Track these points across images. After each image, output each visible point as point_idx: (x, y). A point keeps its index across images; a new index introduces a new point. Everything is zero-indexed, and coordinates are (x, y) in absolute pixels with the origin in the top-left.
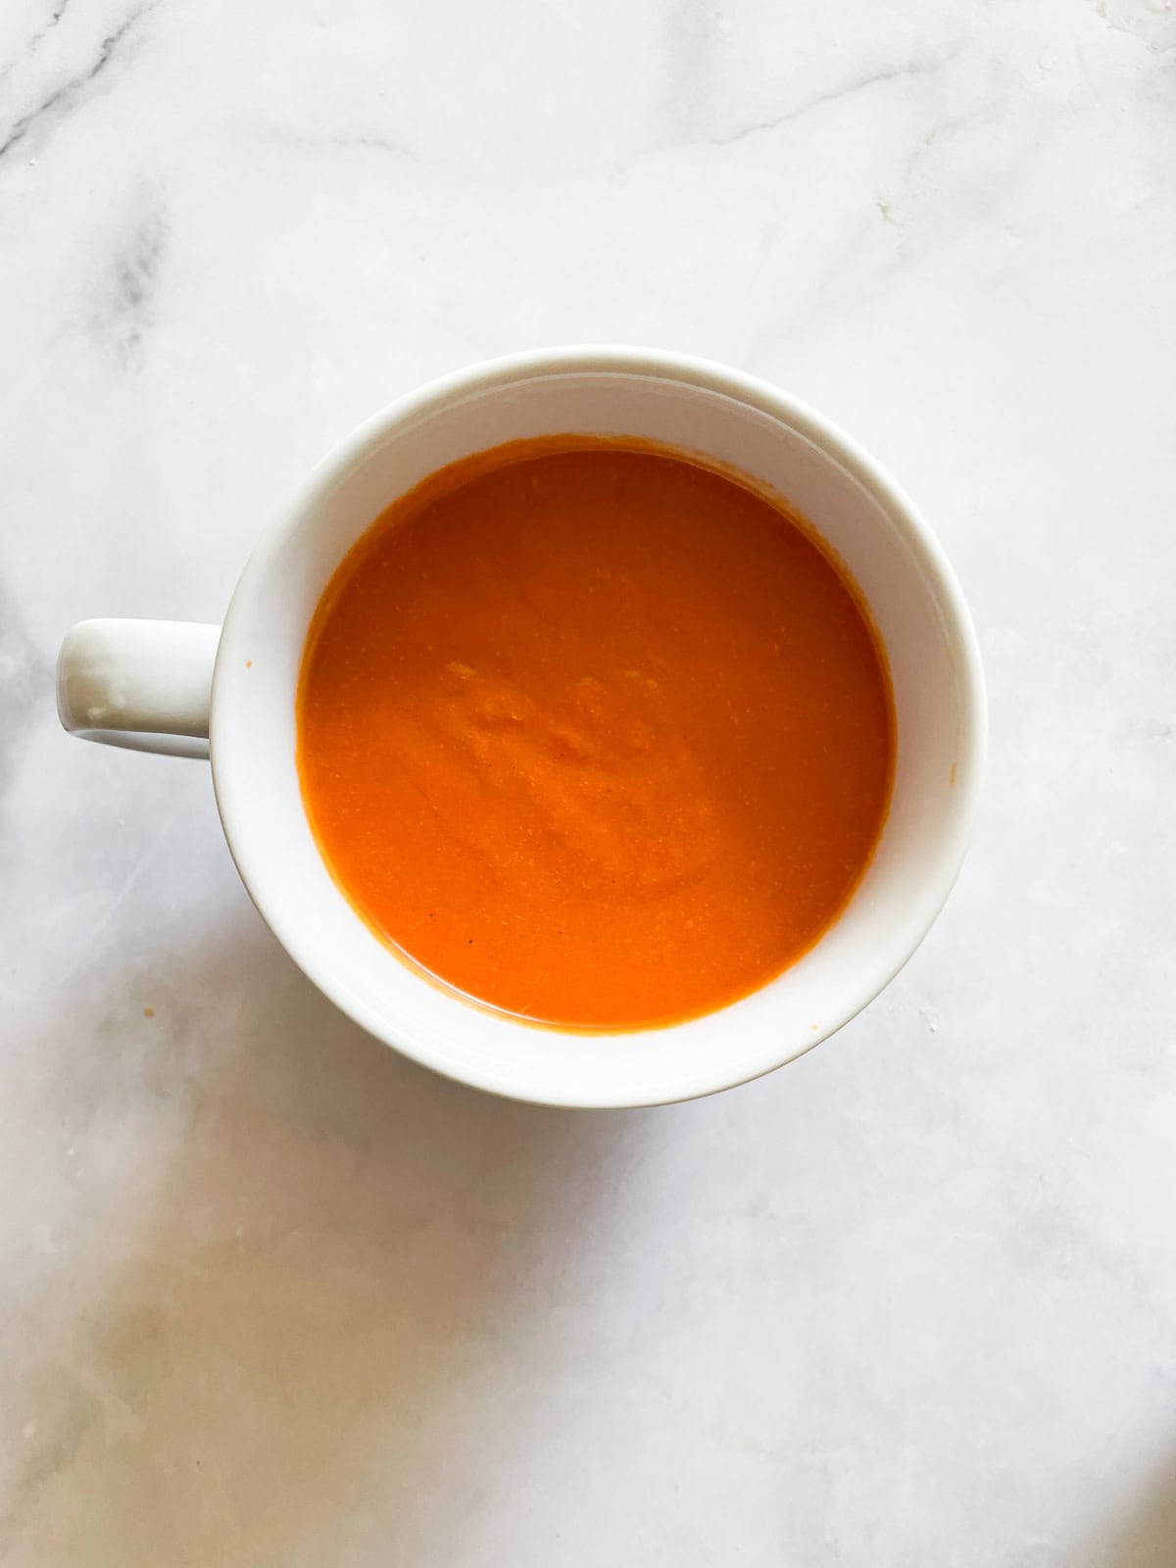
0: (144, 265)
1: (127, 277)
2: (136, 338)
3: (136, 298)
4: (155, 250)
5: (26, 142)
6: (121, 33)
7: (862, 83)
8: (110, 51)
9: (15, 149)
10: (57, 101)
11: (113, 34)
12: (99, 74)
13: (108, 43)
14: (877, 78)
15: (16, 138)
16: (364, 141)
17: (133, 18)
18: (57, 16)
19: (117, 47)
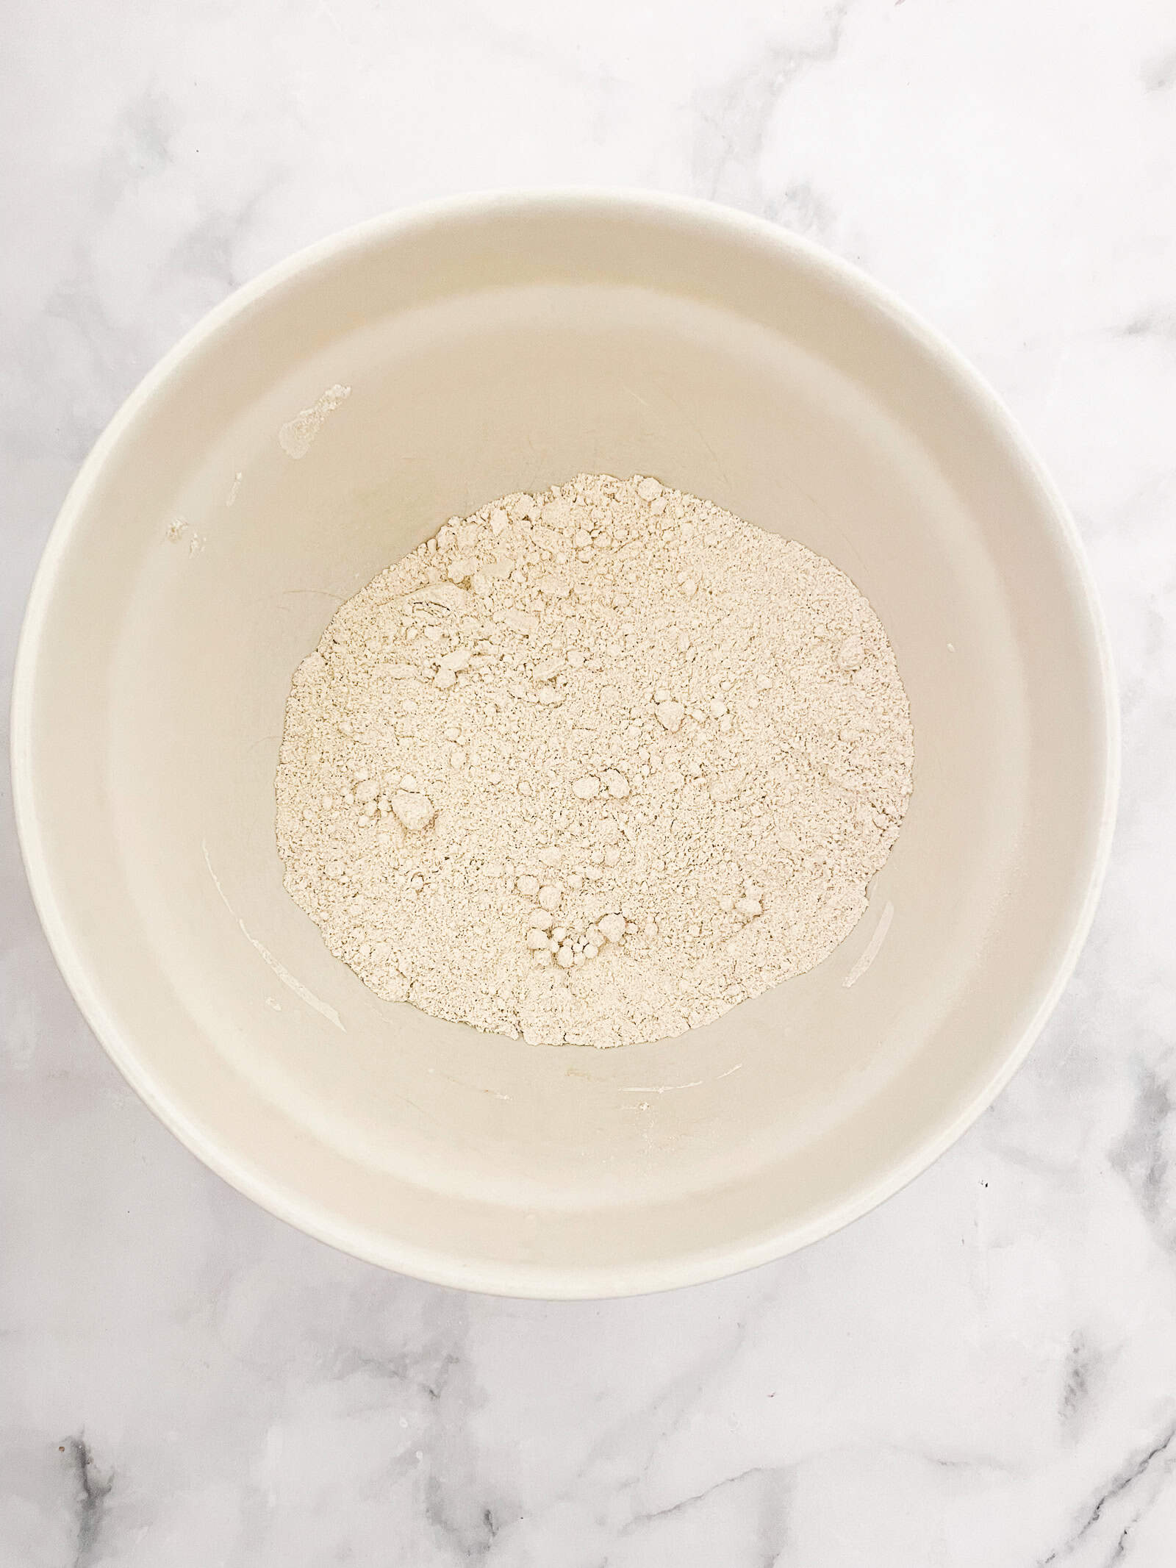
0: (1072, 1391)
1: (1082, 1384)
2: (1076, 1351)
3: (1076, 1373)
4: (1067, 1400)
5: (1140, 1459)
6: (1089, 1523)
7: (677, 1507)
8: (1095, 1513)
9: (1145, 1456)
10: (1123, 1484)
11: (1096, 1525)
12: (1099, 1501)
13: (1096, 1518)
14: (669, 1511)
15: (1145, 1461)
16: (953, 1464)
17: (1082, 1532)
18: (1126, 1533)
19: (1091, 1514)
